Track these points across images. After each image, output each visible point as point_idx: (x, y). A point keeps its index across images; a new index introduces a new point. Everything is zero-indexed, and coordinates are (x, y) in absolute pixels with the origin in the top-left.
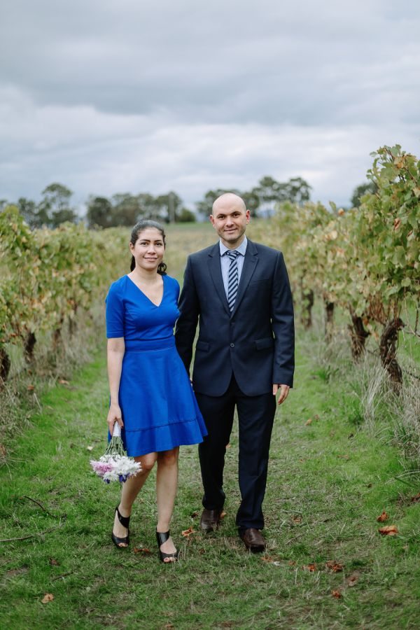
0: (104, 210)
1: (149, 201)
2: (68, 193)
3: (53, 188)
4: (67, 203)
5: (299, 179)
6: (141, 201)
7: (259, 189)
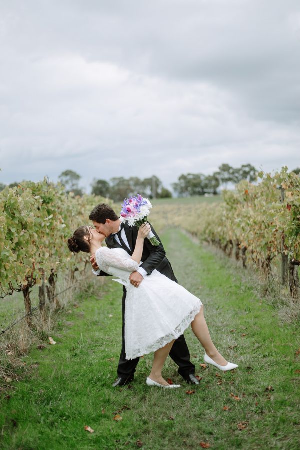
0: (104, 190)
1: (137, 183)
2: (77, 177)
3: (66, 174)
4: (77, 185)
5: (249, 166)
6: (132, 183)
7: (219, 174)
